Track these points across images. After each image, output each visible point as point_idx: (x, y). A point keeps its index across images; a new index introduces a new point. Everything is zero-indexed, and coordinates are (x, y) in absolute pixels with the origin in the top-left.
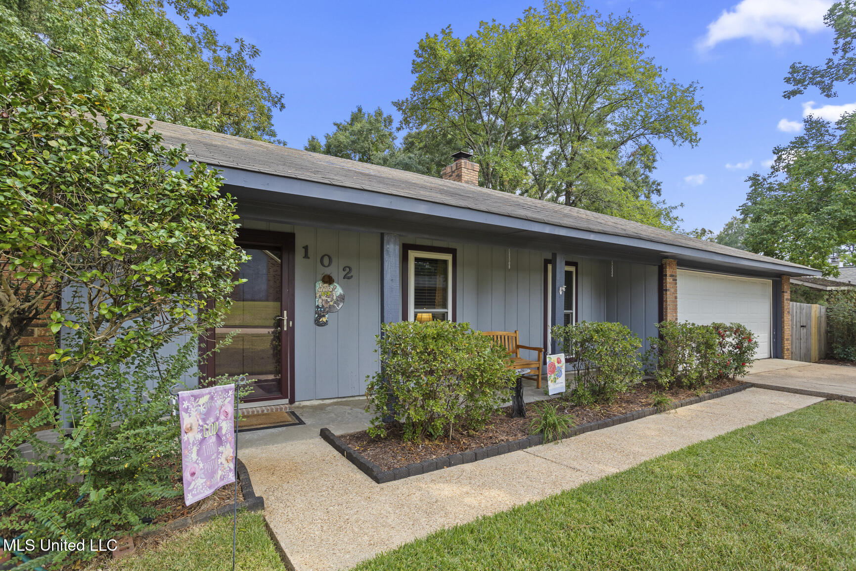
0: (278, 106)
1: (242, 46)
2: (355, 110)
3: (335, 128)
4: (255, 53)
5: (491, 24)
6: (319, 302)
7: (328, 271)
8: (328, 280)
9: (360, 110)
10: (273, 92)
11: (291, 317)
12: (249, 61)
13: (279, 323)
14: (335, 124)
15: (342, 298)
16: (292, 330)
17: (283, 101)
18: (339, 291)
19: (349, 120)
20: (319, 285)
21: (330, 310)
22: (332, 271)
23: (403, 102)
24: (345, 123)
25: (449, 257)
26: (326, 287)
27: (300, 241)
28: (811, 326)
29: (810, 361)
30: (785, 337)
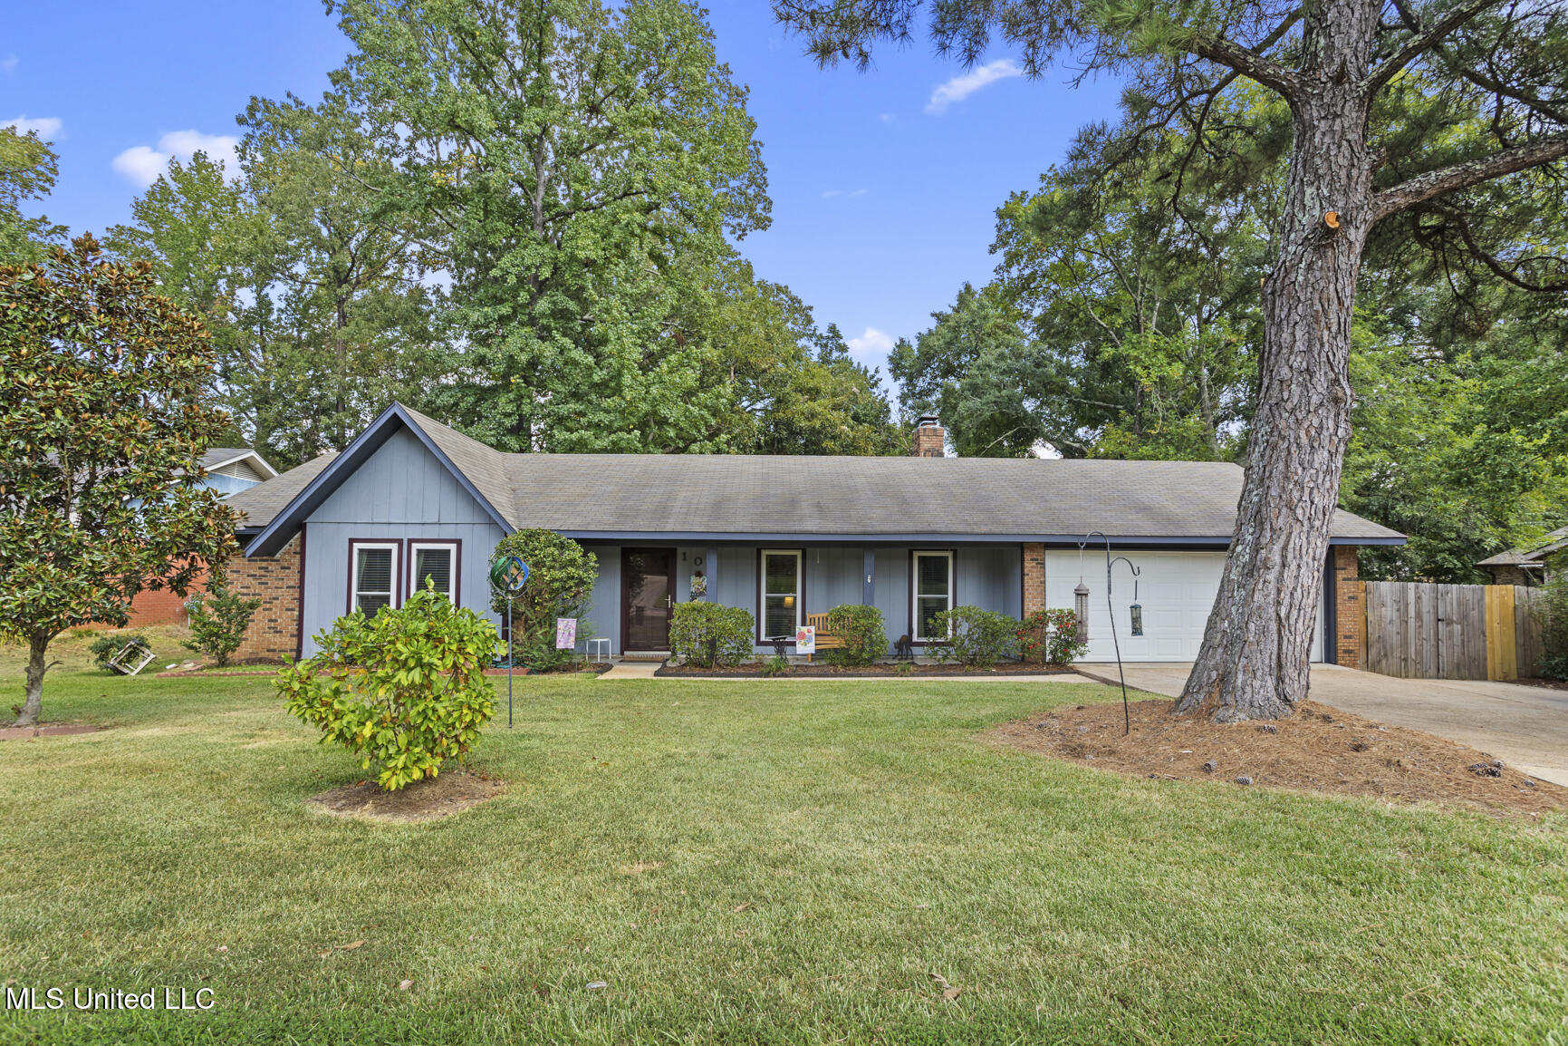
2: (961, 288)
3: (934, 319)
6: (693, 590)
7: (699, 568)
8: (699, 575)
11: (674, 599)
13: (667, 603)
14: (933, 315)
16: (673, 607)
18: (707, 581)
19: (955, 304)
20: (693, 578)
21: (701, 594)
22: (702, 568)
24: (950, 311)
25: (798, 553)
26: (698, 580)
27: (680, 550)
28: (1482, 620)
29: (1483, 677)
30: (1340, 634)
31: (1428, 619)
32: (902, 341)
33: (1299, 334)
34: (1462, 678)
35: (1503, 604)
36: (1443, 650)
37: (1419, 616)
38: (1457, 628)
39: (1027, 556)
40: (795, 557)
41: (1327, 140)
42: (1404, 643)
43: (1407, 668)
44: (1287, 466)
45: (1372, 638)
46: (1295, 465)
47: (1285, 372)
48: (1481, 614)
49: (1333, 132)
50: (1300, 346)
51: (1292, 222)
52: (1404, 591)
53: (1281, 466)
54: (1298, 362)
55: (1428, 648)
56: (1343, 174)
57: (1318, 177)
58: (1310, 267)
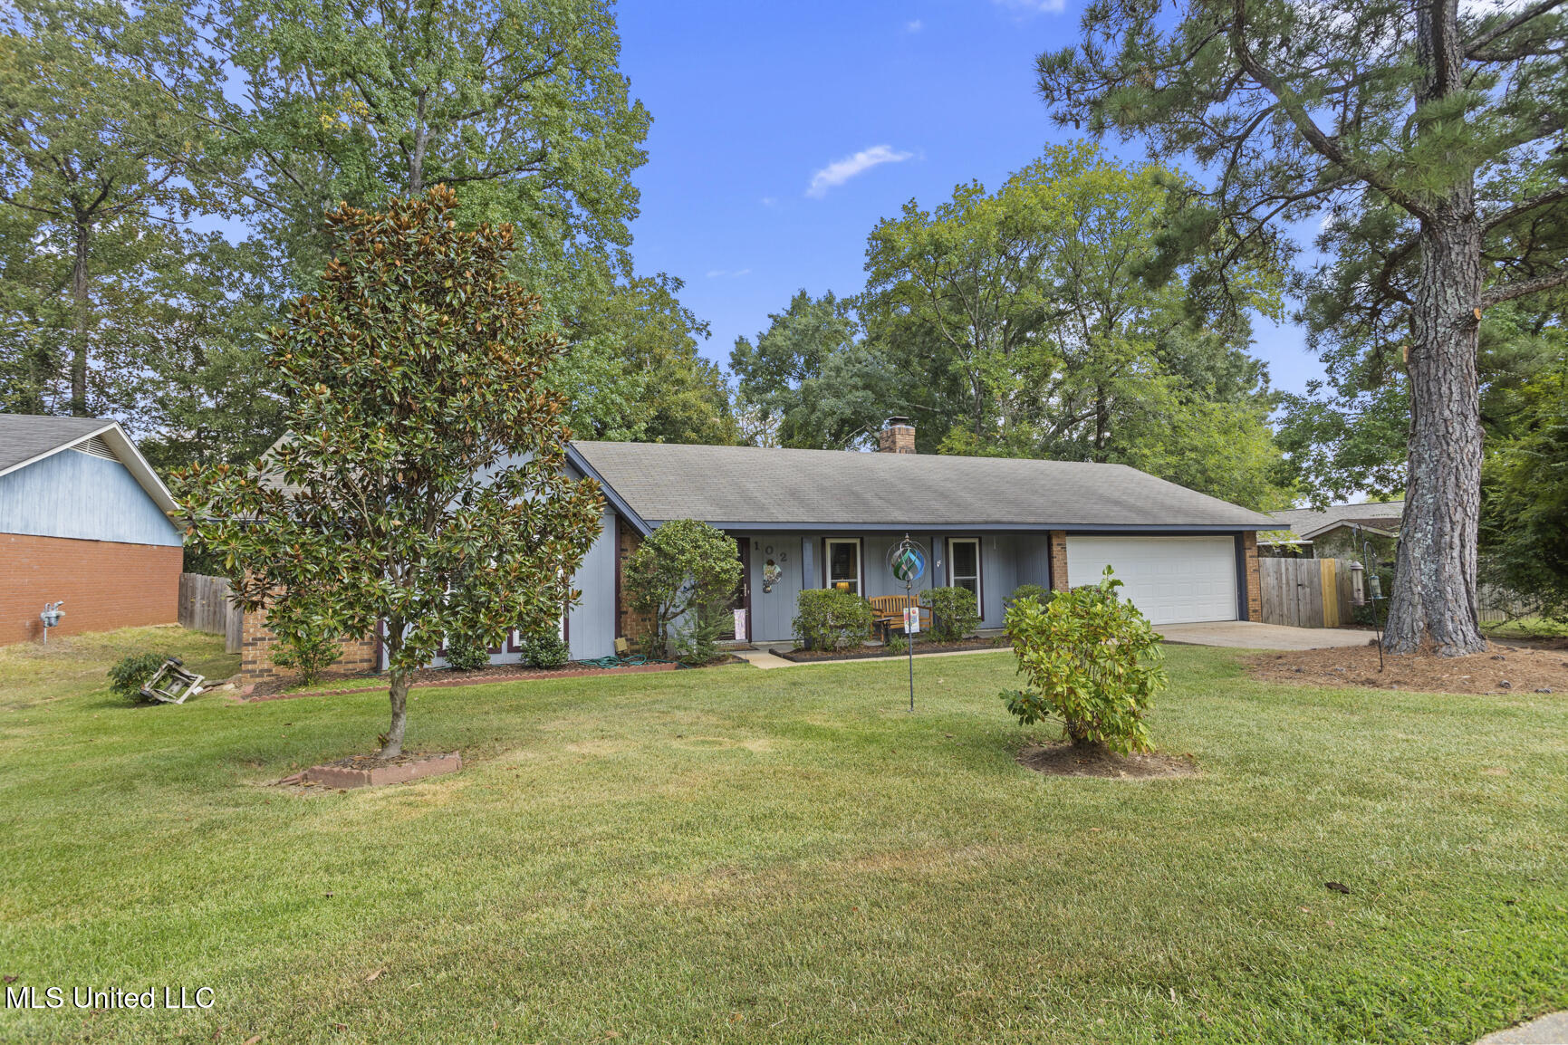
0: (704, 334)
1: (665, 279)
2: (797, 294)
3: (771, 320)
4: (679, 283)
5: (971, 186)
6: (766, 578)
7: (770, 557)
8: (771, 563)
9: (803, 294)
10: (698, 320)
11: (749, 588)
12: (673, 296)
13: (742, 592)
14: (770, 316)
15: (780, 574)
16: (749, 595)
17: (709, 328)
18: (778, 569)
19: (788, 307)
20: (765, 566)
21: (773, 582)
22: (773, 557)
23: (857, 298)
24: (783, 314)
25: (857, 541)
26: (770, 567)
27: (752, 540)
28: (1320, 584)
29: (1322, 626)
30: (1250, 598)
31: (1293, 584)
32: (741, 338)
33: (1454, 389)
34: (1311, 627)
35: (1330, 572)
36: (1301, 607)
37: (1288, 583)
38: (1308, 590)
39: (1055, 541)
40: (855, 545)
41: (1460, 258)
42: (1281, 604)
43: (1282, 620)
44: (1457, 479)
45: (1264, 600)
46: (1462, 477)
47: (1447, 413)
48: (1319, 579)
49: (1464, 254)
50: (1456, 396)
51: (1437, 311)
52: (1279, 564)
53: (1453, 478)
54: (1454, 407)
55: (1293, 605)
56: (1472, 282)
57: (1457, 283)
58: (1457, 344)
